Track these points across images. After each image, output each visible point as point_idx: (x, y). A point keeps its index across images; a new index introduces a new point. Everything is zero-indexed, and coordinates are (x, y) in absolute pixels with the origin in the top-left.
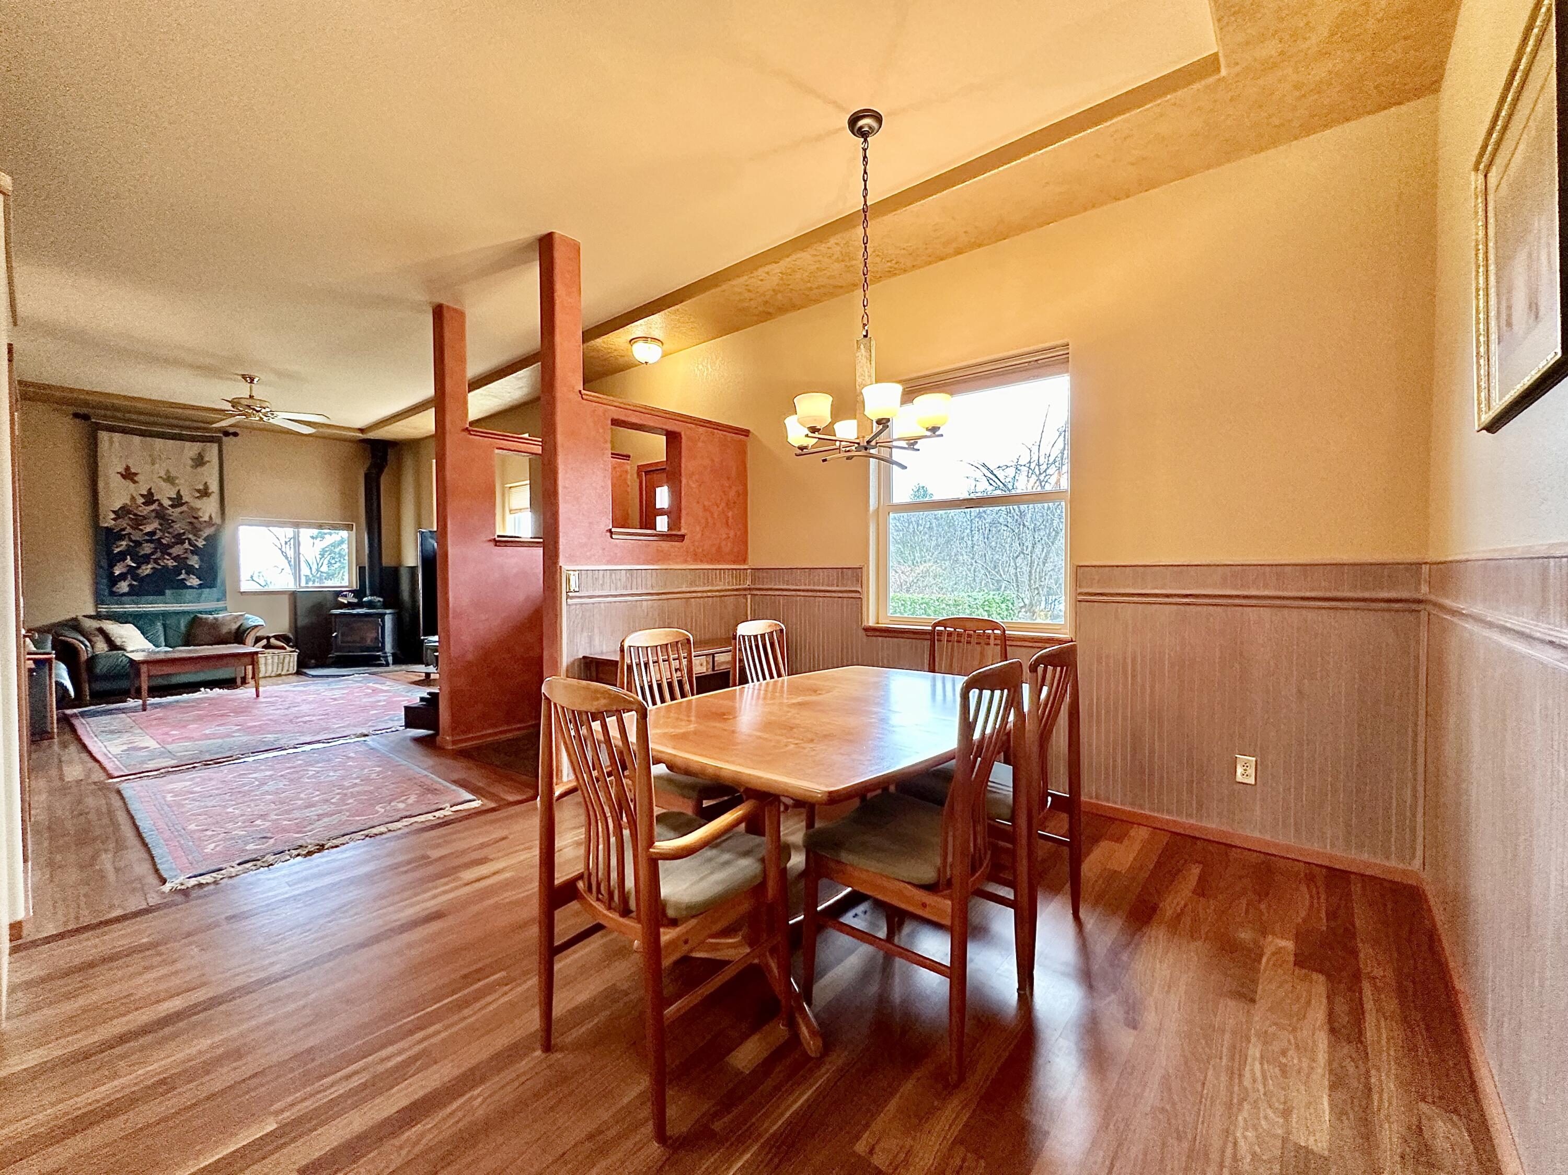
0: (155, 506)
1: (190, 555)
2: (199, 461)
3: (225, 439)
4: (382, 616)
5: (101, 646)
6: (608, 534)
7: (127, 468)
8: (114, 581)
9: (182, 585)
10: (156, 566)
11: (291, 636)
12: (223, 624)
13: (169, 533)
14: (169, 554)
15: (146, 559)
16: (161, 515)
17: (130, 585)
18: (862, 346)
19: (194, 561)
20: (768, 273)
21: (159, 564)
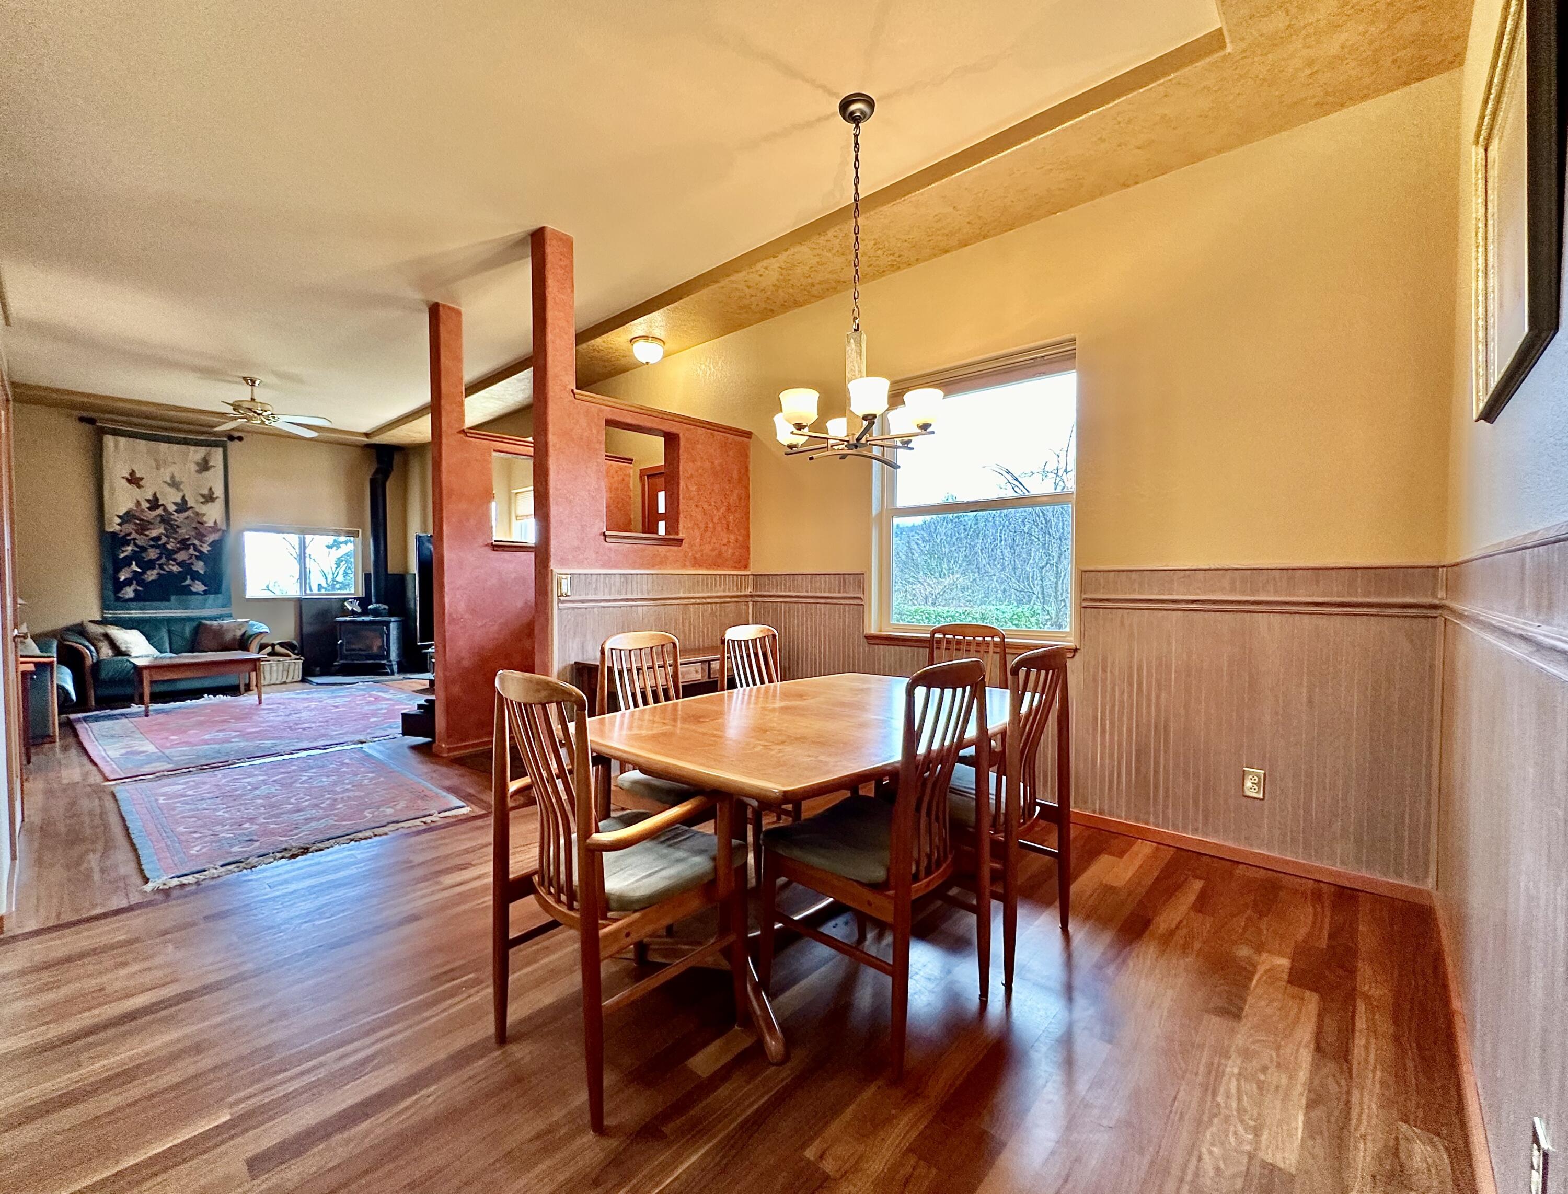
0: (160, 511)
1: (194, 560)
2: (204, 466)
3: (229, 443)
4: (387, 624)
5: (106, 652)
6: (602, 537)
7: (133, 473)
8: (119, 586)
9: (187, 591)
10: (162, 572)
11: (295, 642)
12: (228, 630)
13: (175, 539)
14: (174, 560)
15: (150, 565)
16: (165, 520)
17: (135, 591)
18: (852, 341)
19: (199, 567)
20: (766, 268)
21: (164, 570)
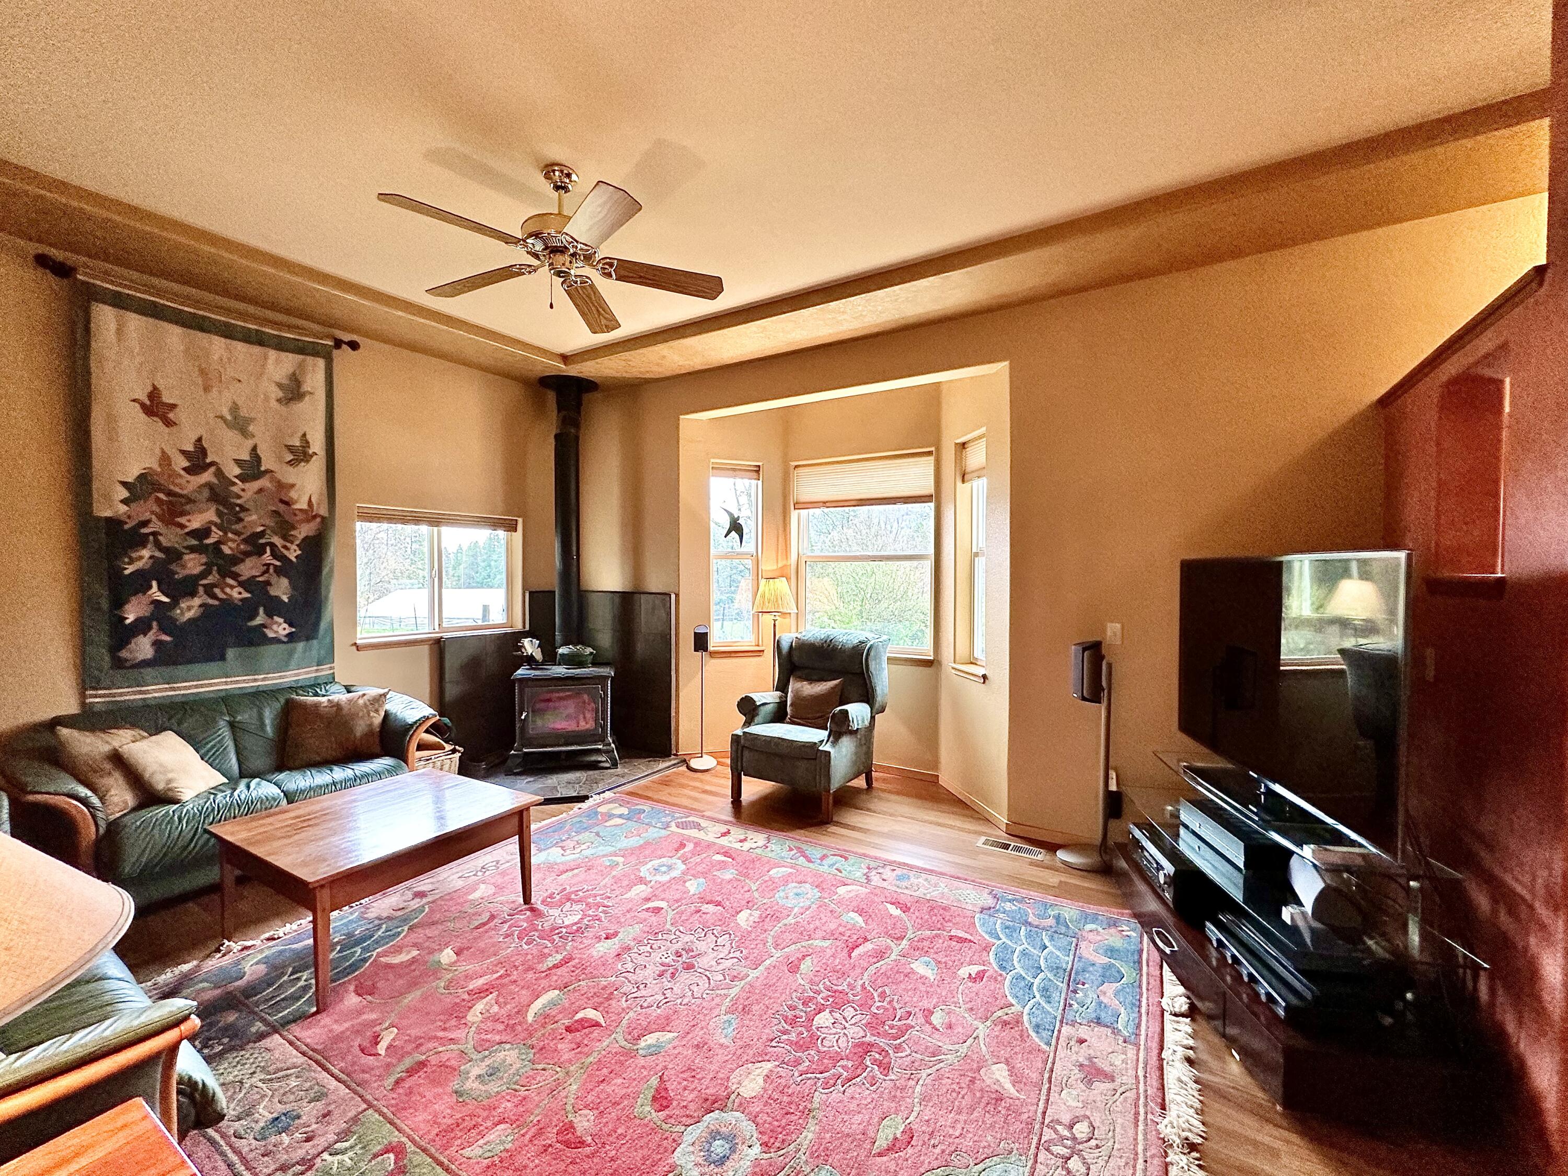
0: (207, 476)
1: (274, 579)
3: (336, 353)
4: (600, 680)
5: (120, 796)
7: (154, 394)
8: (123, 635)
9: (257, 638)
10: (211, 601)
12: (353, 716)
13: (237, 533)
14: (235, 576)
15: (188, 587)
16: (219, 495)
17: (157, 644)
19: (282, 589)
21: (214, 597)
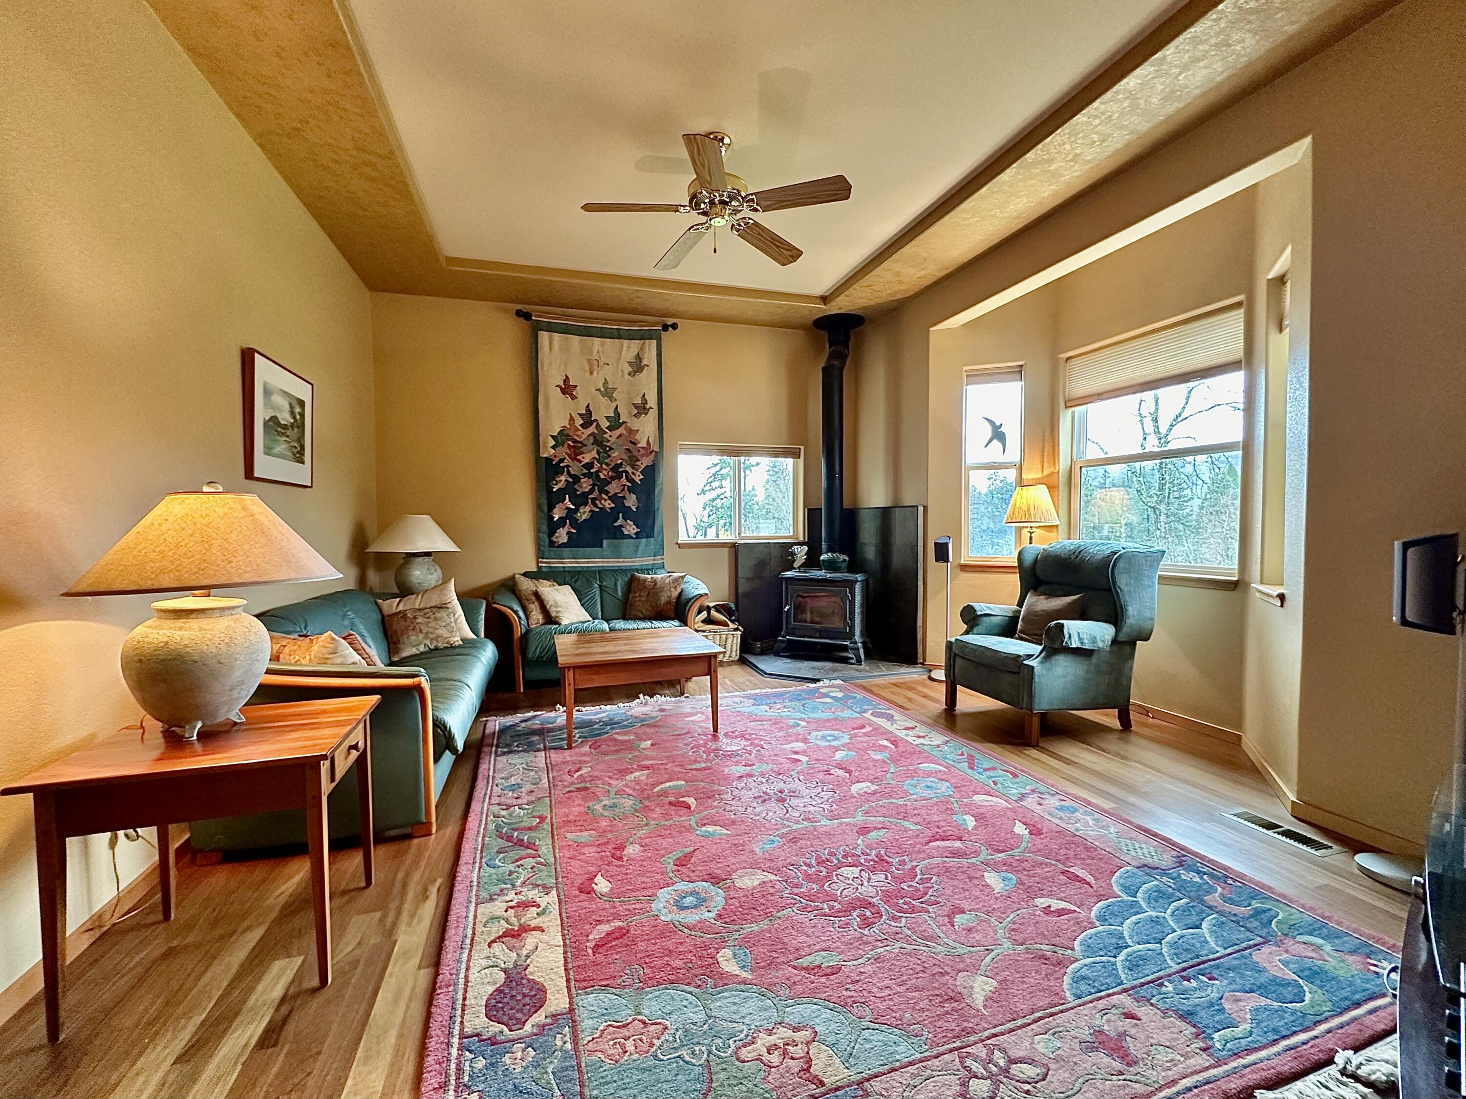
0: (592, 429)
1: (627, 495)
2: (638, 366)
3: (664, 334)
4: (851, 584)
5: (537, 616)
7: (566, 380)
8: (553, 526)
9: (618, 534)
10: (595, 509)
11: (732, 606)
12: (662, 589)
13: (608, 465)
14: (607, 493)
15: (584, 500)
16: (598, 441)
17: (569, 533)
19: (631, 501)
21: (596, 506)
